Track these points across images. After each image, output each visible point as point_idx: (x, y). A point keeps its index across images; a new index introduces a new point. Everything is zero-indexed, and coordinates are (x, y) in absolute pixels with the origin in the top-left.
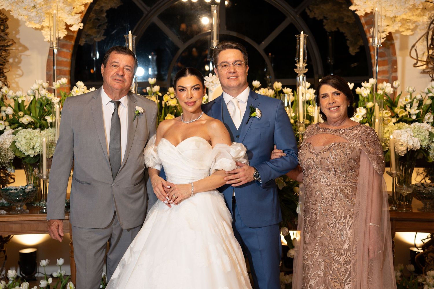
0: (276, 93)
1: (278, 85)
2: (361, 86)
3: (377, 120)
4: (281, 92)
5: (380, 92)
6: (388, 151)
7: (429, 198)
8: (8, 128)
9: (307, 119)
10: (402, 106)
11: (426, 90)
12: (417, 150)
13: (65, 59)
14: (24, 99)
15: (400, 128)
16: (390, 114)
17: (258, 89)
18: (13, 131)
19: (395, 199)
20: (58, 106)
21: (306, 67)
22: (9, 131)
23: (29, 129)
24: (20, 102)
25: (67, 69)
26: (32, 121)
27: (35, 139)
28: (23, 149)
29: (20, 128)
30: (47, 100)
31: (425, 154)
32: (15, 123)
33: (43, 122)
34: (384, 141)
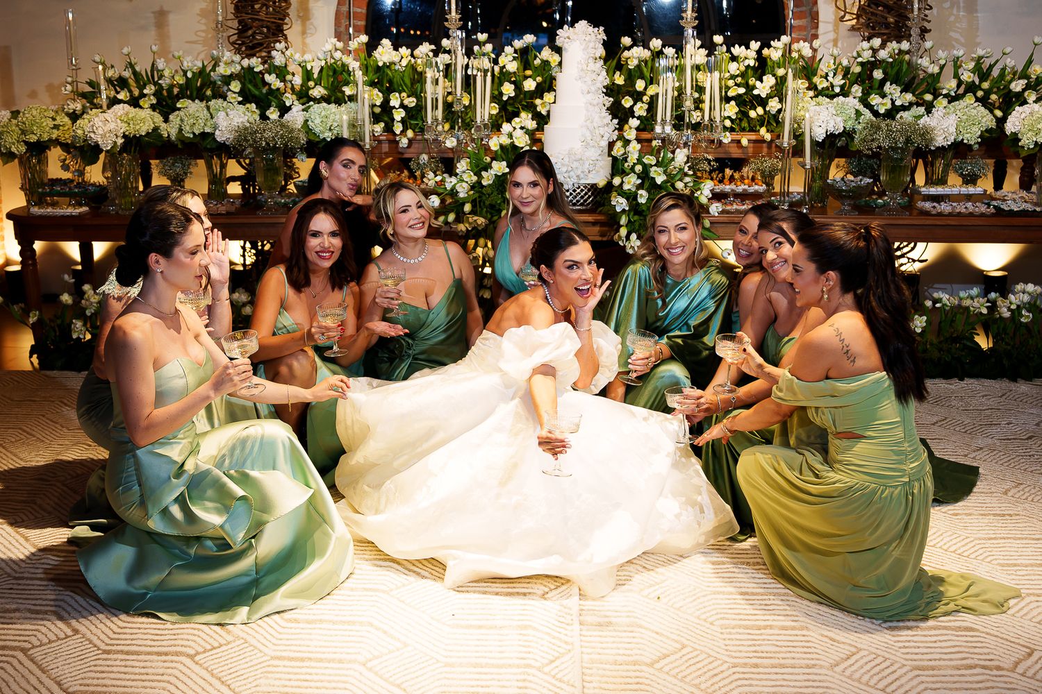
0: (653, 55)
1: (656, 43)
2: (769, 46)
3: (790, 93)
4: (661, 52)
5: (795, 55)
6: (802, 134)
7: (849, 197)
8: (296, 103)
9: (695, 92)
10: (823, 74)
11: (855, 54)
12: (839, 133)
14: (313, 64)
15: (818, 104)
16: (807, 85)
17: (629, 48)
18: (304, 107)
19: (807, 199)
20: (360, 73)
21: (696, 18)
22: (297, 107)
23: (324, 104)
24: (309, 68)
26: (325, 95)
27: (332, 117)
28: (317, 130)
29: (311, 103)
30: (344, 65)
31: (849, 140)
32: (304, 96)
33: (340, 95)
34: (797, 122)
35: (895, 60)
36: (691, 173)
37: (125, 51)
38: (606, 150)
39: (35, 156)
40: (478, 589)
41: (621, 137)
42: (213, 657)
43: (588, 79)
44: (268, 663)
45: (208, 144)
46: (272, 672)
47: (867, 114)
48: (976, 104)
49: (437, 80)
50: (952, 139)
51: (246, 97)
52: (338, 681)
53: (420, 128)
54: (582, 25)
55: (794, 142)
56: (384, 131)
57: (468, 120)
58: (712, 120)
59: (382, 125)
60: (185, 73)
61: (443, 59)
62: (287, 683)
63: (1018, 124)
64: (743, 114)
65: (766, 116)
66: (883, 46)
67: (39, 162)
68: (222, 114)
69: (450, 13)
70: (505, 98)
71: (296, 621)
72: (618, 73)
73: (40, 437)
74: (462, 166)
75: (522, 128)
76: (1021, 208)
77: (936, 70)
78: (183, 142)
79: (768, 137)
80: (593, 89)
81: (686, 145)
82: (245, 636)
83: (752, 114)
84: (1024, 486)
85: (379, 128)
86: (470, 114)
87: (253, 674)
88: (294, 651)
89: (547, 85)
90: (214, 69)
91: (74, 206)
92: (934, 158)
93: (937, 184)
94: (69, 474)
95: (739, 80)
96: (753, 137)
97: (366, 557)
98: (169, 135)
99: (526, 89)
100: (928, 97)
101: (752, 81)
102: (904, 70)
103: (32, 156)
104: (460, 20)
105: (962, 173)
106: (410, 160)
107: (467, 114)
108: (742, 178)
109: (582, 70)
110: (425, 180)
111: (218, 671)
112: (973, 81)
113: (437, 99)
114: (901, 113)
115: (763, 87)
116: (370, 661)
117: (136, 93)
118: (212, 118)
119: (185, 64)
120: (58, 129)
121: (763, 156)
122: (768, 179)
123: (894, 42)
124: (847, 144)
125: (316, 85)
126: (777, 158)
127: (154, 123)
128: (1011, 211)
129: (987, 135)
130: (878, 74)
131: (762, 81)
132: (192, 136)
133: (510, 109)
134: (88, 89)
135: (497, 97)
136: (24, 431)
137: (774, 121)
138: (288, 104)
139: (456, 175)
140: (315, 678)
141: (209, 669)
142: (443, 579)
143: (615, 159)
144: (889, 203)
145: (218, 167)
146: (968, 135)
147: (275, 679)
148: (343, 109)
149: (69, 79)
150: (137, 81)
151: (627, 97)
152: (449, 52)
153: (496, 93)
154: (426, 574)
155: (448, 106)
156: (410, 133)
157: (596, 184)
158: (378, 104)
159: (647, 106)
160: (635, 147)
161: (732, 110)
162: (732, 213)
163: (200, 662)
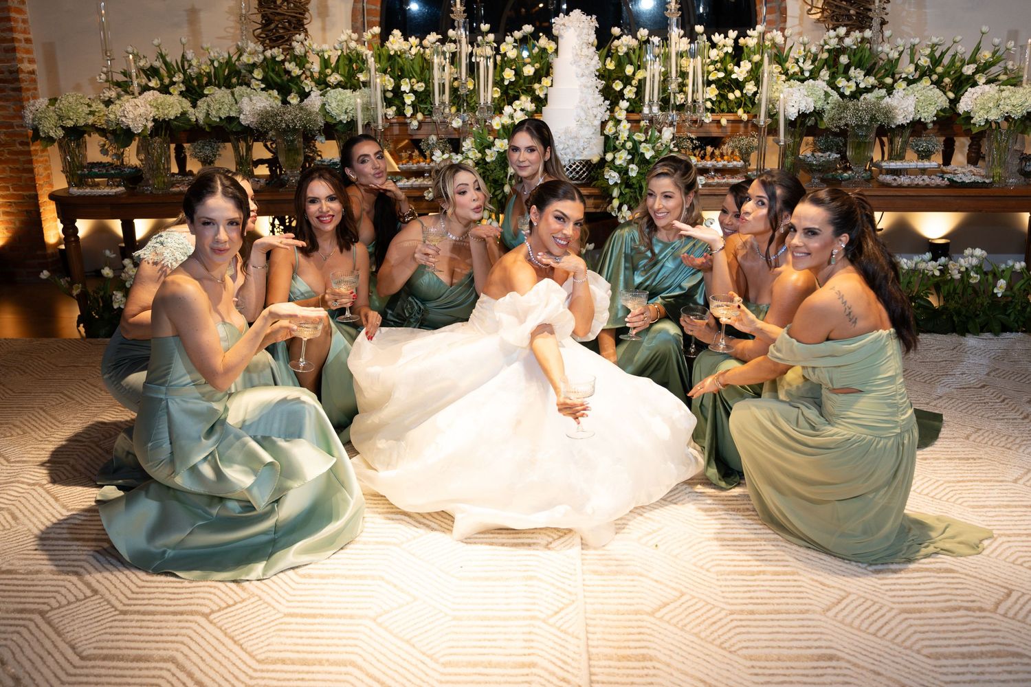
0: (640, 44)
1: (643, 32)
2: (745, 36)
3: (766, 75)
4: (648, 41)
5: (767, 43)
6: (777, 113)
7: (819, 171)
8: (315, 89)
9: (680, 76)
10: (794, 60)
11: (822, 42)
12: (810, 113)
13: (373, 7)
14: (330, 53)
15: (790, 86)
16: (780, 69)
17: (618, 38)
18: (321, 92)
20: (373, 59)
21: (679, 10)
22: (316, 93)
23: (340, 89)
24: (326, 57)
25: (378, 19)
26: (341, 81)
27: (347, 101)
28: (334, 113)
29: (329, 89)
30: (358, 54)
31: (818, 118)
32: (322, 83)
33: (355, 82)
34: (772, 102)
35: (858, 48)
36: (676, 149)
37: (156, 42)
38: (599, 129)
39: (74, 140)
40: (485, 540)
41: (612, 118)
42: (228, 615)
43: (582, 64)
44: (281, 620)
45: (233, 127)
46: (285, 630)
47: (835, 96)
48: (932, 86)
49: (444, 66)
50: (910, 118)
51: (269, 85)
52: (349, 638)
53: (429, 111)
54: (577, 13)
55: (769, 121)
56: (396, 115)
57: (473, 104)
58: (695, 101)
59: (394, 108)
60: (212, 62)
61: (450, 47)
62: (300, 641)
63: (970, 103)
64: (723, 97)
65: (743, 99)
66: (847, 34)
67: (78, 146)
68: (245, 100)
69: (455, 5)
70: (506, 83)
71: (310, 576)
72: (609, 59)
73: (80, 401)
74: (467, 144)
75: (522, 110)
76: (972, 180)
77: (896, 55)
78: (209, 125)
79: (745, 117)
80: (587, 72)
81: (671, 125)
82: (259, 592)
83: (731, 96)
84: (983, 431)
85: (391, 112)
86: (475, 98)
87: (265, 632)
88: (307, 608)
89: (545, 70)
90: (238, 59)
91: (111, 186)
92: (895, 135)
93: (896, 160)
94: (103, 435)
95: (719, 65)
96: (731, 117)
97: (379, 510)
98: (197, 120)
99: (525, 75)
100: (889, 80)
101: (730, 66)
102: (867, 56)
103: (71, 141)
104: (464, 12)
105: (917, 150)
106: (420, 140)
107: (472, 98)
108: (722, 156)
109: (577, 55)
110: (433, 158)
111: (231, 629)
112: (929, 66)
113: (444, 84)
114: (865, 95)
115: (741, 72)
116: (381, 615)
117: (167, 81)
118: (236, 103)
119: (212, 54)
120: (94, 115)
121: (740, 135)
122: (745, 156)
123: (857, 31)
124: (816, 123)
125: (333, 72)
126: (754, 136)
127: (182, 107)
128: (963, 182)
129: (942, 114)
130: (844, 59)
131: (739, 66)
132: (218, 120)
133: (511, 93)
134: (121, 78)
135: (499, 83)
136: (66, 395)
137: (750, 103)
138: (307, 90)
139: (462, 153)
140: (326, 634)
141: (223, 628)
142: (451, 531)
143: (607, 138)
144: (854, 177)
145: (244, 150)
146: (925, 114)
147: (287, 637)
148: (358, 93)
149: (105, 69)
150: (168, 71)
151: (618, 81)
152: (455, 42)
153: (498, 79)
154: (435, 526)
155: (454, 91)
156: (420, 116)
157: (590, 160)
158: (390, 88)
159: (635, 89)
160: (625, 126)
161: (712, 92)
162: (714, 186)
163: (215, 621)
